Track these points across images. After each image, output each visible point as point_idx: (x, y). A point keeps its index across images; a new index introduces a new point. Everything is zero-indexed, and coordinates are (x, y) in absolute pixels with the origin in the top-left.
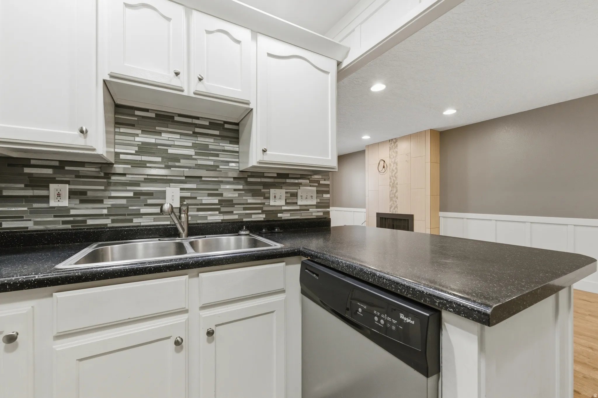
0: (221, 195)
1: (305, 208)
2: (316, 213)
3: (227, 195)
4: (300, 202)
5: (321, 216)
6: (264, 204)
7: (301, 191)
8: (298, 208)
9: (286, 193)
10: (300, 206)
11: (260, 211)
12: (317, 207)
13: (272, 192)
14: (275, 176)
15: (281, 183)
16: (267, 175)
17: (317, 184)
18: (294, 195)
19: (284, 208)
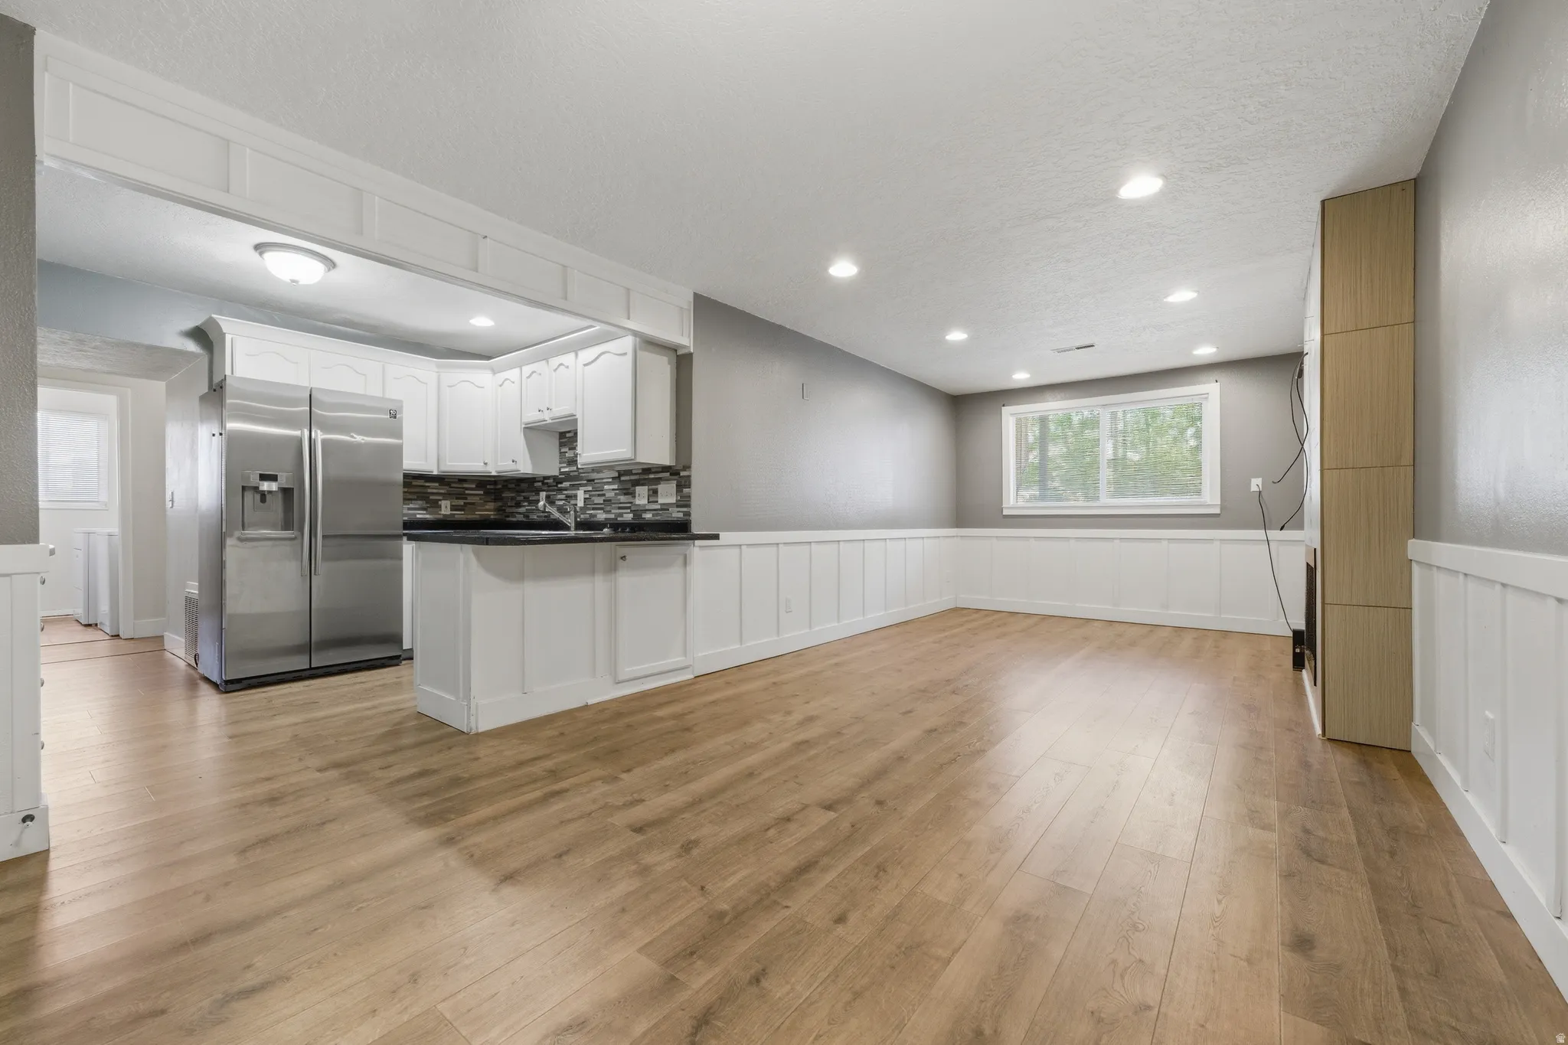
0: (604, 495)
1: (665, 508)
2: (676, 514)
3: (610, 495)
4: (661, 501)
5: (680, 518)
6: (631, 503)
7: (662, 488)
8: (659, 507)
9: (649, 490)
10: (661, 504)
11: (629, 511)
12: (678, 506)
13: (638, 489)
14: (640, 471)
15: (645, 479)
16: (634, 472)
17: (676, 477)
18: (655, 492)
19: (647, 508)
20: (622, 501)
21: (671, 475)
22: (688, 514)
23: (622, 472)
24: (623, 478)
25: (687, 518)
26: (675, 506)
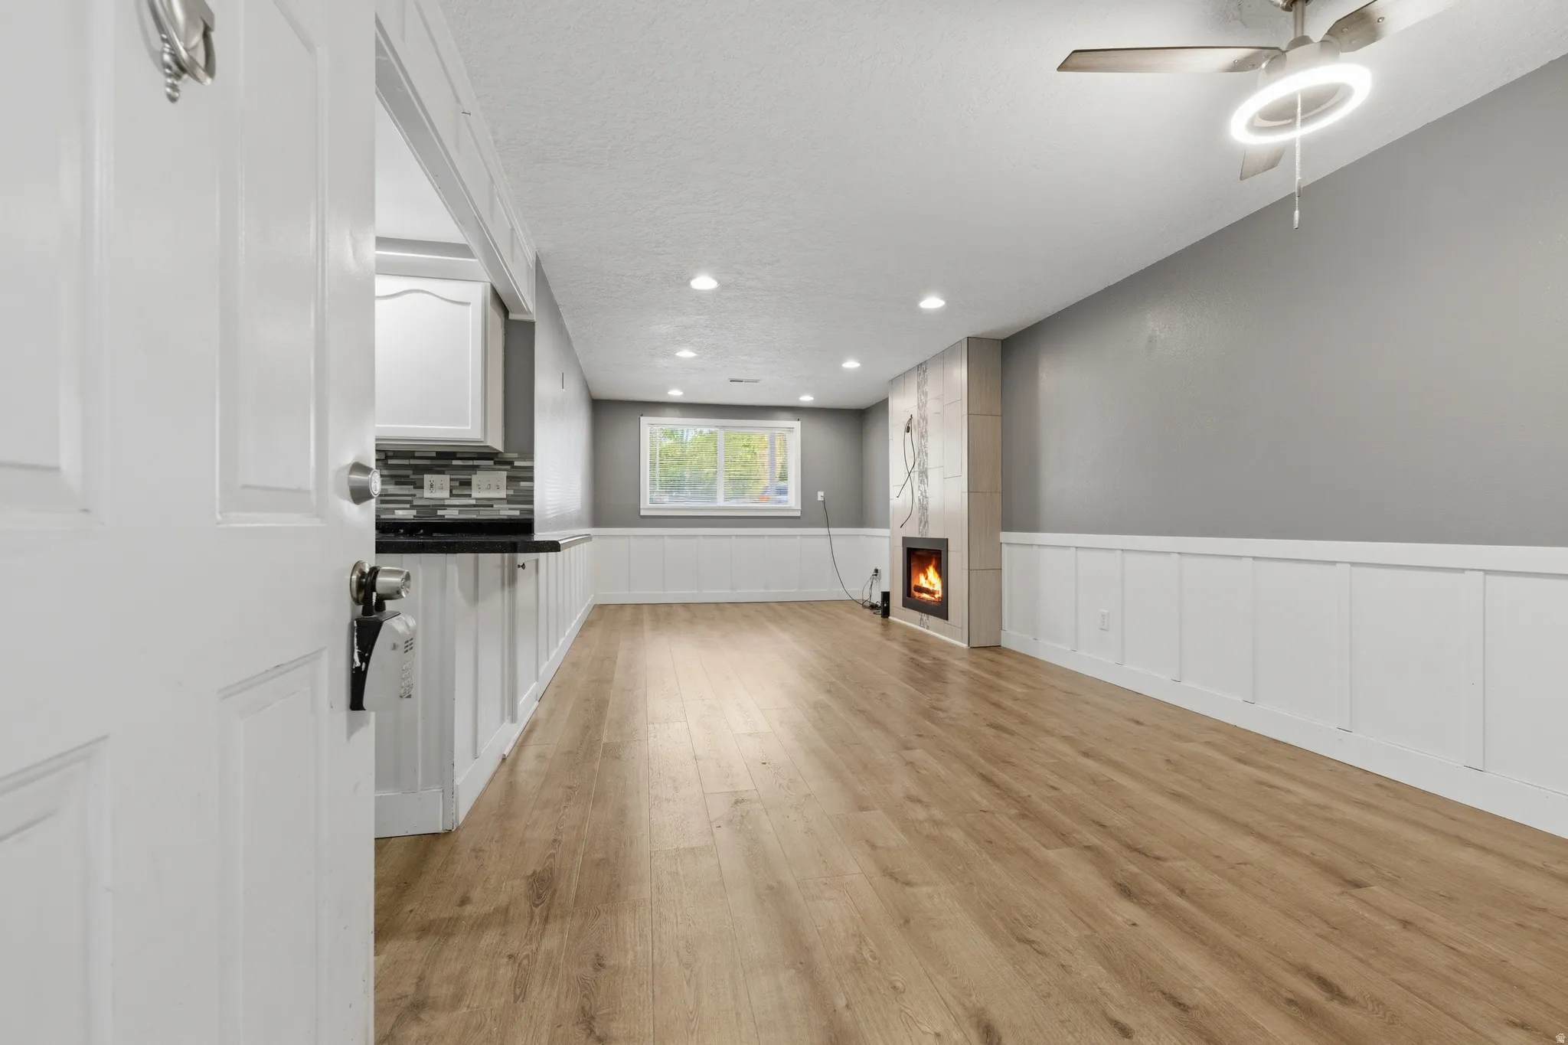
1: (486, 503)
2: (506, 512)
4: (475, 494)
5: (516, 516)
6: (414, 495)
7: (477, 478)
8: (473, 502)
9: (452, 480)
10: (477, 499)
11: (408, 506)
12: (509, 502)
13: (428, 478)
14: (434, 455)
15: (445, 466)
16: (416, 454)
17: (509, 467)
18: (467, 484)
19: (447, 502)
20: (389, 493)
21: (495, 464)
22: (532, 511)
23: (391, 454)
24: (390, 462)
25: (528, 517)
26: (506, 501)
